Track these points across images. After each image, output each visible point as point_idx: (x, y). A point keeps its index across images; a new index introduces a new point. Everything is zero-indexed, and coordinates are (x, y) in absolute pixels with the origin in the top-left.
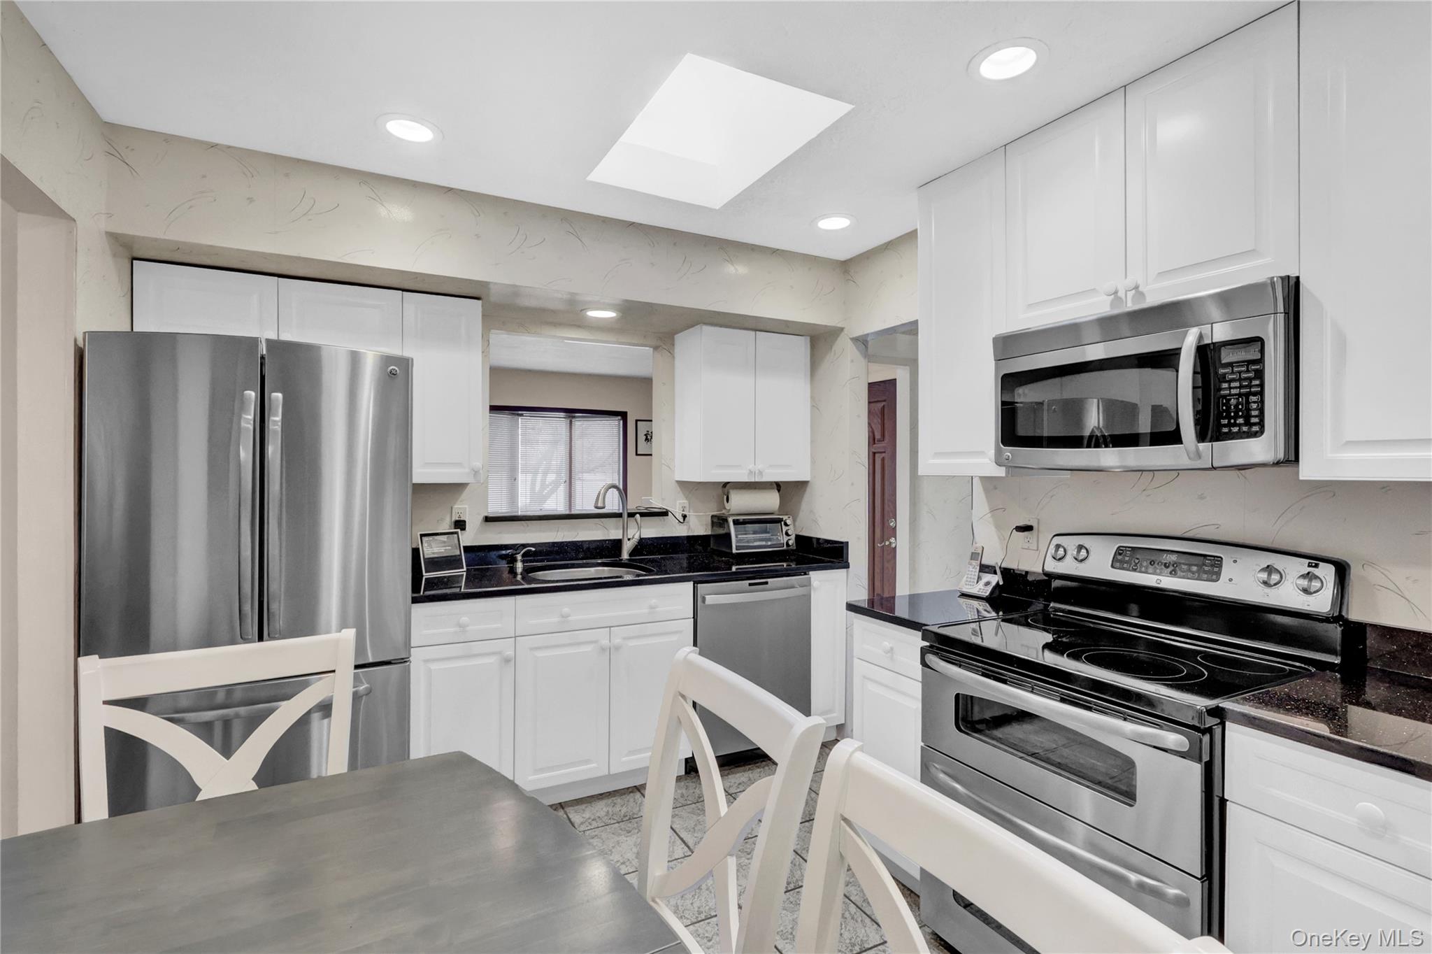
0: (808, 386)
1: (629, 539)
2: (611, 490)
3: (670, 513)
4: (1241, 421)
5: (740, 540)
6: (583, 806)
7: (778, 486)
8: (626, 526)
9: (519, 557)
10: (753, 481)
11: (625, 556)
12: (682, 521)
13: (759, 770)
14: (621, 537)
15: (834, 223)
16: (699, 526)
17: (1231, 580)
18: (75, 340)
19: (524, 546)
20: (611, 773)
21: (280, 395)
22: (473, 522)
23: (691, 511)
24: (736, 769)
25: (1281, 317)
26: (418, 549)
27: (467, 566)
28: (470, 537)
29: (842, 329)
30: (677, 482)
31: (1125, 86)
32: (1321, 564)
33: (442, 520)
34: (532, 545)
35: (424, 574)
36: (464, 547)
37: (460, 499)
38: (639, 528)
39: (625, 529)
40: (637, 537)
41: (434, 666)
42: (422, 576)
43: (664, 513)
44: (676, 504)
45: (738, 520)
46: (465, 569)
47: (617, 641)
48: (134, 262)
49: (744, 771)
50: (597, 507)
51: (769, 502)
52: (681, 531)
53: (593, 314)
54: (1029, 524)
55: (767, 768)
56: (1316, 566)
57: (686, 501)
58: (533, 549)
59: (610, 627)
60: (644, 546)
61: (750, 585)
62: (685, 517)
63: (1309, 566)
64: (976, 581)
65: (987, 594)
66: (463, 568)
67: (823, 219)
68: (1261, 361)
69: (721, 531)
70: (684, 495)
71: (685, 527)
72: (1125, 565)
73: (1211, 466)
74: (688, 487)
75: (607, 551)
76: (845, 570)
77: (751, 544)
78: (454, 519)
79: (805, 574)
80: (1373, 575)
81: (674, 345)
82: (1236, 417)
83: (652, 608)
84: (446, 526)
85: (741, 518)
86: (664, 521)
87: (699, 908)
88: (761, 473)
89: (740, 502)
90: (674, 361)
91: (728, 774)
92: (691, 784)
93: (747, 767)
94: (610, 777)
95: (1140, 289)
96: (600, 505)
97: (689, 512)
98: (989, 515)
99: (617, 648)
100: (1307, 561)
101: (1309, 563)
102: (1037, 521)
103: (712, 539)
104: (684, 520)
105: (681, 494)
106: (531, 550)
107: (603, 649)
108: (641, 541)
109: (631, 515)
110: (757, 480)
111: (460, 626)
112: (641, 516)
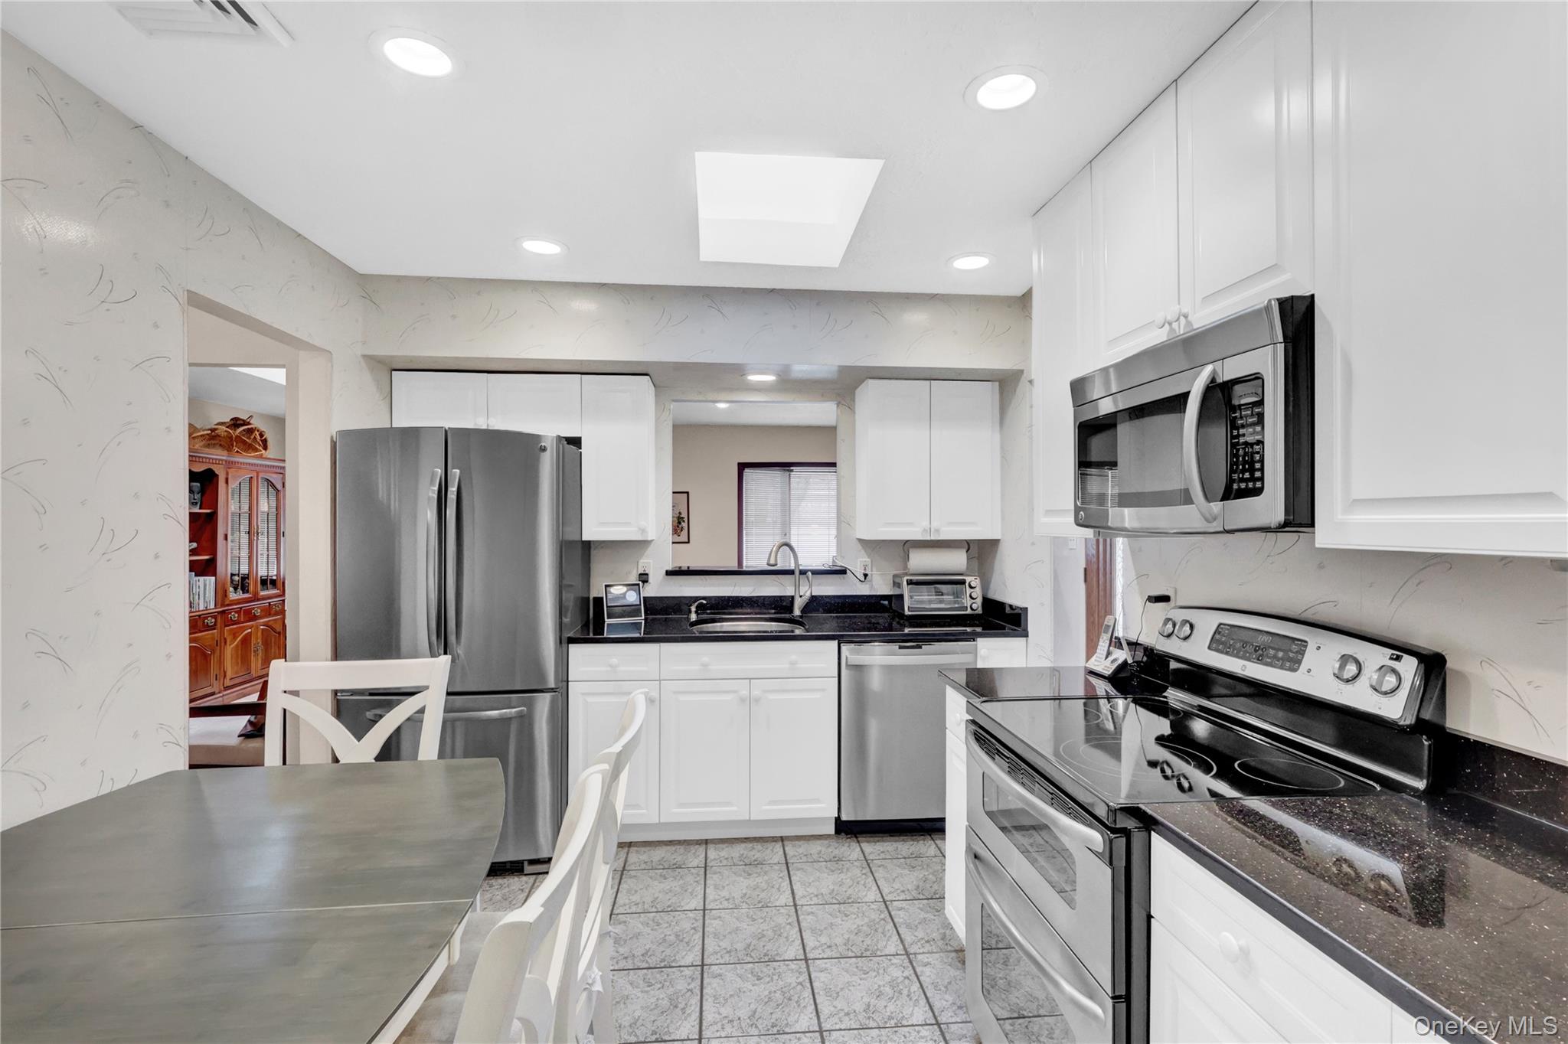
0: (997, 437)
1: (801, 596)
2: (783, 547)
3: (848, 571)
4: (1247, 475)
5: (915, 602)
6: (724, 846)
7: (968, 545)
8: (797, 583)
9: (693, 609)
10: (929, 538)
11: (797, 612)
12: (863, 580)
13: (912, 843)
14: (793, 594)
15: (971, 263)
16: (880, 586)
17: (1309, 671)
18: (332, 437)
19: (697, 599)
20: (752, 819)
21: (458, 471)
22: (656, 577)
23: (874, 569)
24: (889, 838)
25: (1281, 348)
26: (602, 598)
27: (645, 615)
28: (651, 590)
29: (1022, 371)
30: (860, 540)
31: (1176, 80)
32: (1405, 656)
33: (630, 573)
34: (704, 598)
35: (606, 620)
36: (644, 597)
37: (646, 554)
38: (811, 586)
39: (797, 586)
40: (808, 594)
41: (590, 699)
42: (604, 622)
43: (843, 572)
44: (857, 563)
45: (911, 580)
46: (643, 618)
47: (756, 693)
48: (393, 372)
49: (896, 841)
50: (769, 565)
51: (955, 561)
52: (864, 590)
53: (754, 378)
54: (1166, 593)
55: (922, 842)
56: (1398, 658)
57: (868, 560)
58: (705, 602)
59: (750, 679)
60: (815, 604)
61: (900, 647)
62: (866, 575)
63: (1391, 659)
64: (1104, 656)
65: (1109, 673)
66: (641, 616)
67: (958, 259)
68: (1260, 403)
69: (897, 592)
70: (867, 554)
71: (868, 586)
72: (1221, 647)
73: (1222, 529)
74: (872, 546)
75: (780, 607)
76: (1025, 639)
77: (927, 607)
78: (639, 572)
79: (974, 641)
80: (1492, 677)
81: (854, 401)
82: (1243, 471)
83: (793, 663)
84: (633, 579)
85: (915, 578)
86: (844, 578)
87: (768, 951)
88: (937, 531)
89: (922, 562)
90: (854, 416)
91: (878, 841)
92: (834, 843)
93: (902, 838)
94: (749, 823)
95: (1189, 318)
96: (772, 562)
97: (872, 571)
98: (1135, 582)
99: (757, 700)
100: (1391, 651)
101: (1393, 654)
102: (1174, 590)
103: (893, 599)
104: (865, 579)
105: (863, 552)
106: (702, 603)
107: (743, 700)
108: (814, 599)
109: (803, 573)
110: (933, 538)
111: (611, 666)
112: (812, 574)
